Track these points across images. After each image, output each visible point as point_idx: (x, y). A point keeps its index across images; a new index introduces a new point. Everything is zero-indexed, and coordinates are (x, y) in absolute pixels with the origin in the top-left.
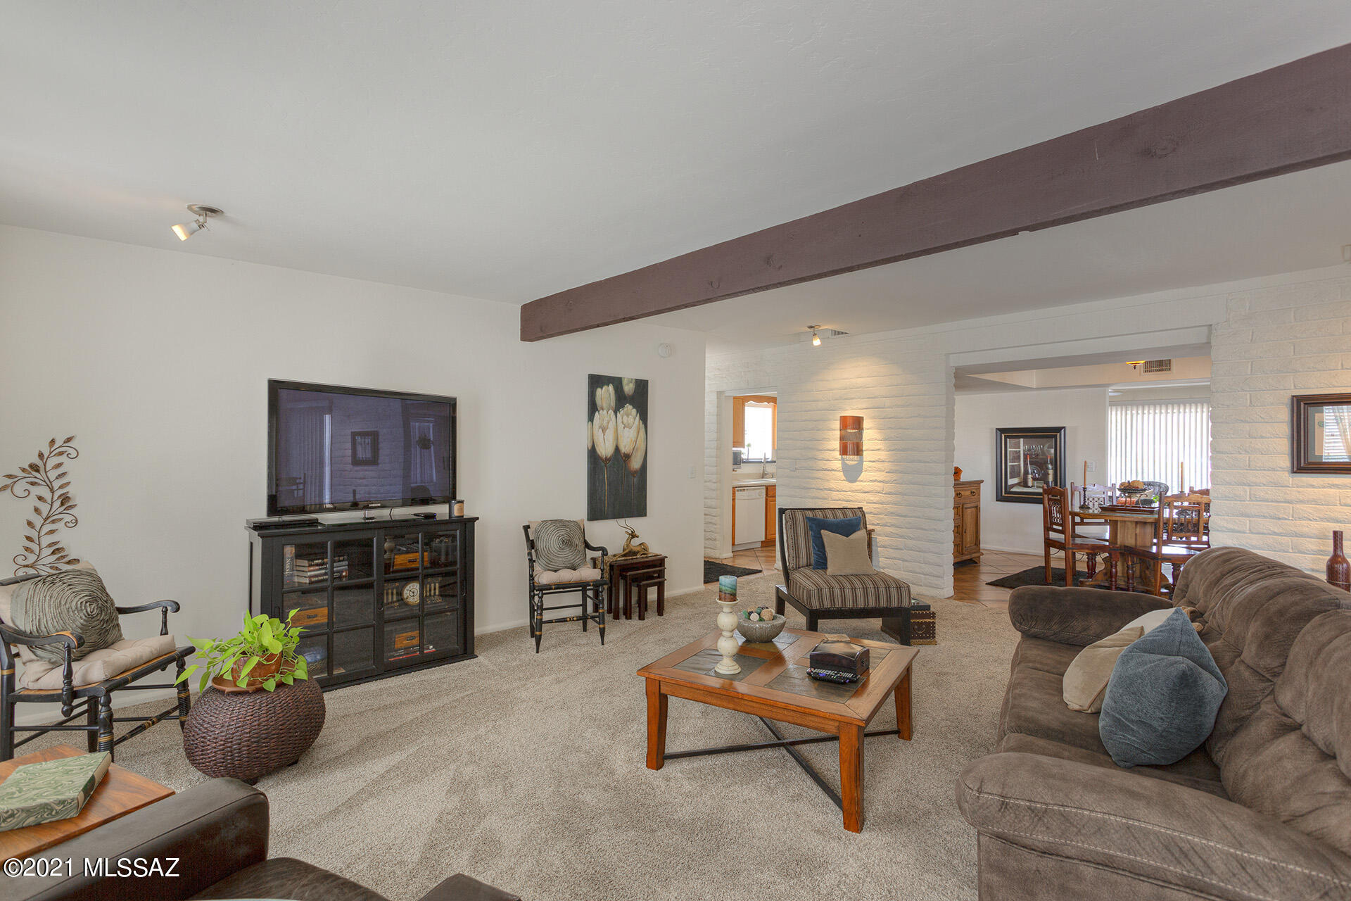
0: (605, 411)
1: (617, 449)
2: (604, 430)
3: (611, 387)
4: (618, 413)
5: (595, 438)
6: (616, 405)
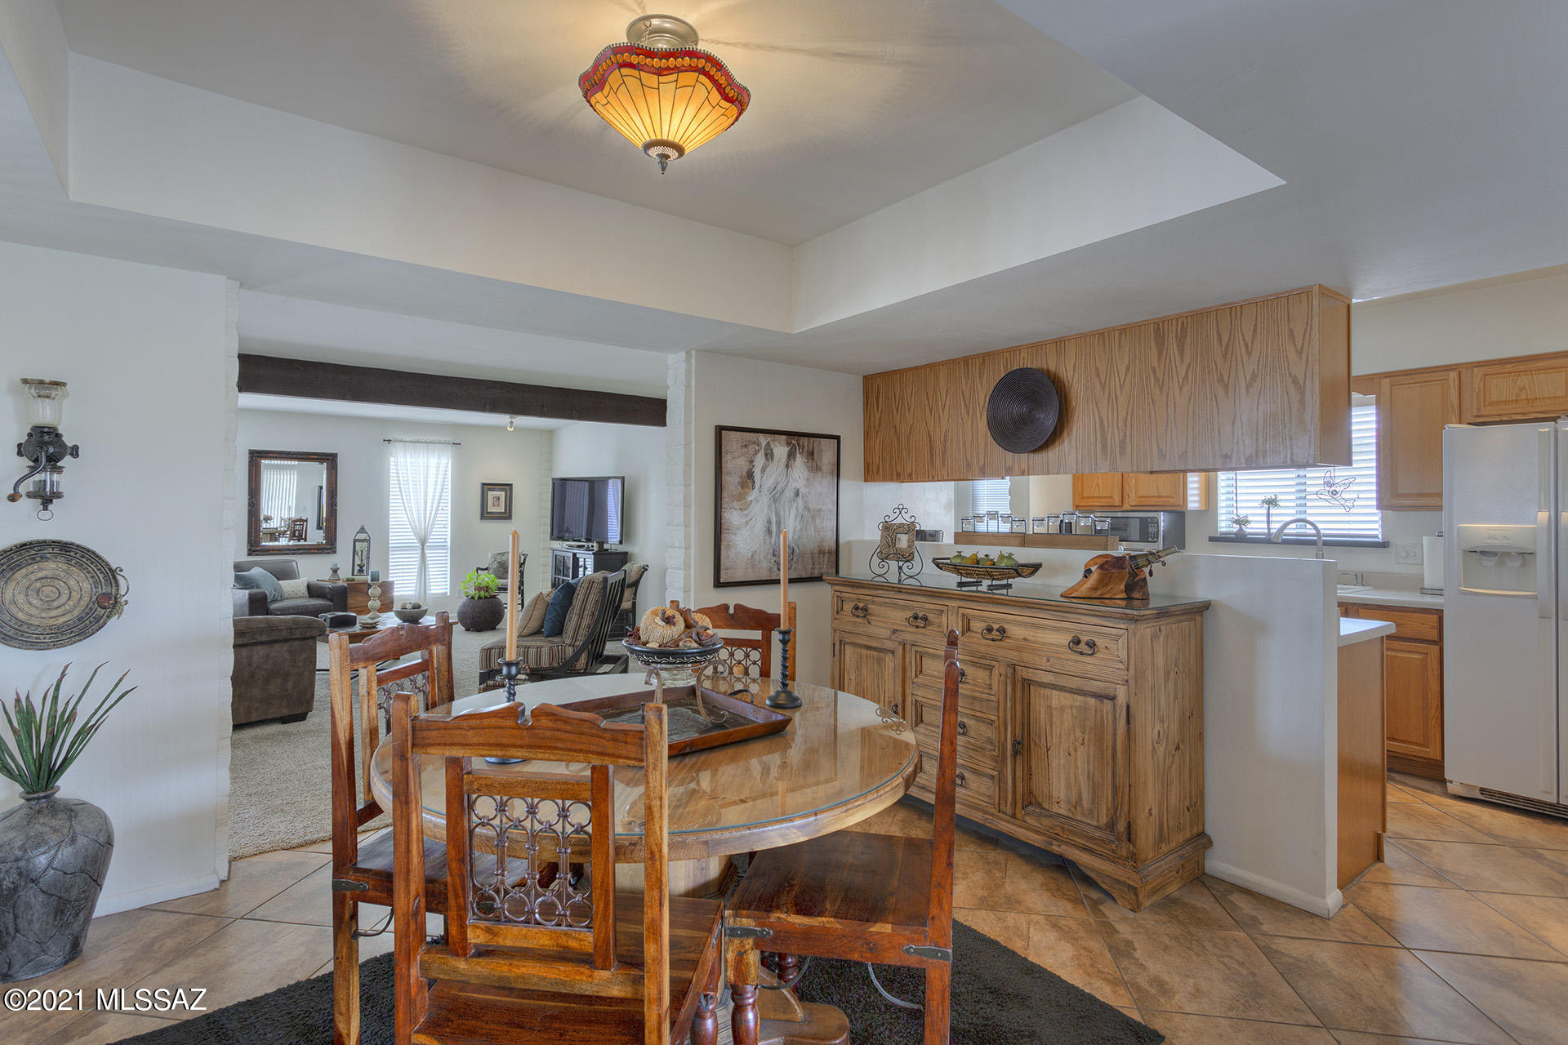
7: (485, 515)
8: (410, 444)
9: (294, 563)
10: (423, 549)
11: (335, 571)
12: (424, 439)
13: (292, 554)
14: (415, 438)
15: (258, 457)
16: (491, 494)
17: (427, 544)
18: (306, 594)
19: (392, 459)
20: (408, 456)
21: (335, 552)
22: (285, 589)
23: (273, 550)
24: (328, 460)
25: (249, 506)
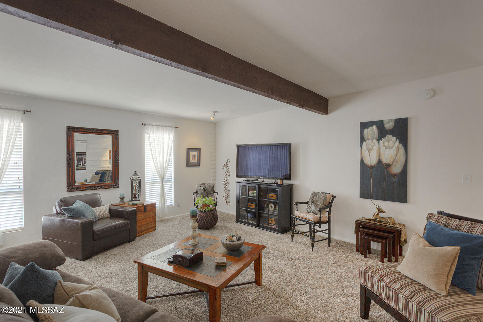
0: (370, 141)
1: (380, 161)
2: (369, 151)
3: (375, 127)
4: (380, 141)
5: (363, 155)
6: (378, 137)
7: (189, 165)
8: (155, 126)
9: (99, 196)
10: (162, 183)
11: (122, 199)
12: (162, 124)
13: (94, 189)
14: (158, 124)
15: (73, 131)
16: (191, 153)
17: (164, 180)
18: (109, 215)
19: (146, 135)
20: (155, 133)
21: (118, 187)
22: (97, 214)
23: (83, 188)
24: (113, 134)
25: (68, 161)
